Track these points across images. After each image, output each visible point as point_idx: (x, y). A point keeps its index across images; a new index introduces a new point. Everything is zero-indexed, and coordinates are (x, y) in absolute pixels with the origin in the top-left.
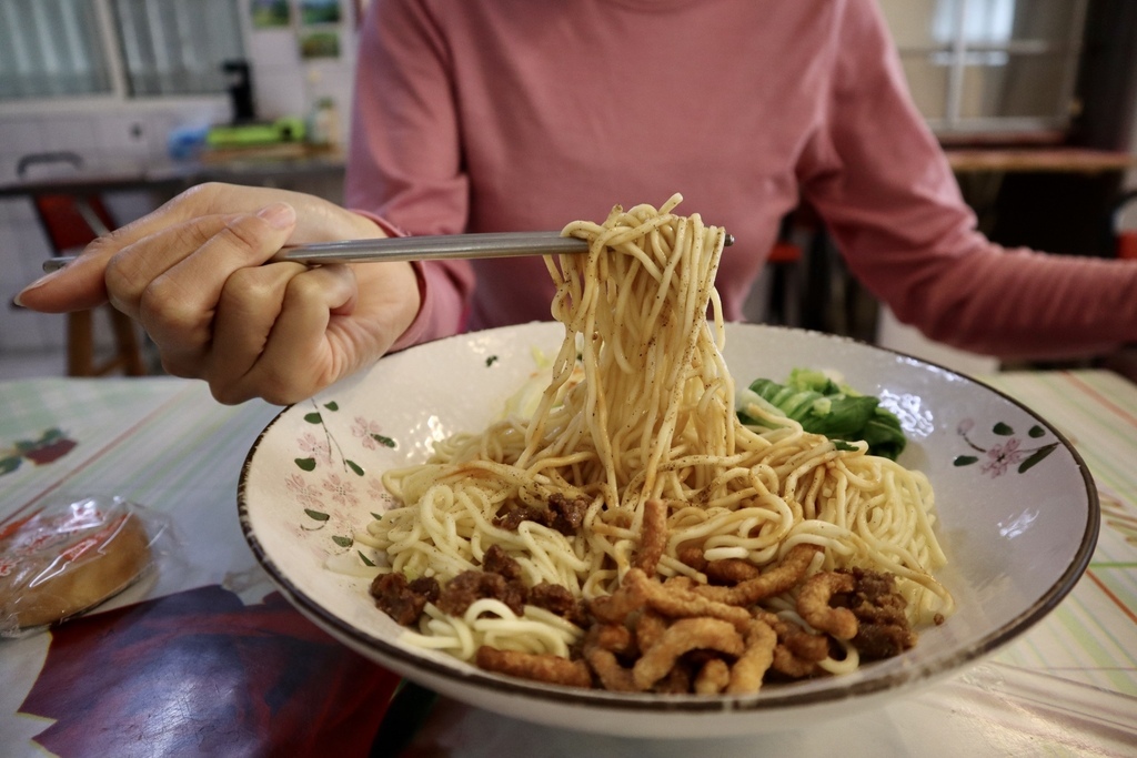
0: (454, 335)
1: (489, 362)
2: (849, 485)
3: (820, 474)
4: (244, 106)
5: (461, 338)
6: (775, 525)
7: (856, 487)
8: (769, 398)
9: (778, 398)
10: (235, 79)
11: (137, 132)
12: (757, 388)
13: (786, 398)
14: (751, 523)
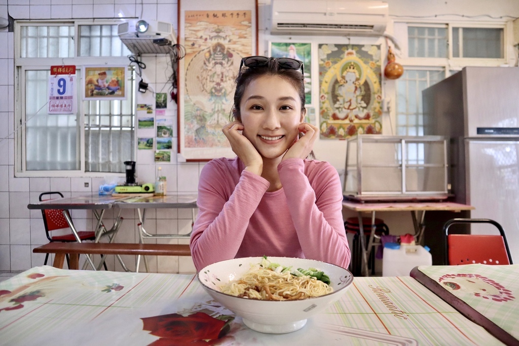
0: (235, 258)
1: (240, 265)
2: (311, 284)
3: (306, 283)
4: (131, 177)
5: (236, 259)
6: (296, 289)
7: (313, 285)
8: (301, 271)
9: (302, 271)
10: (129, 167)
11: (86, 184)
12: (298, 270)
13: (304, 272)
14: (291, 289)
